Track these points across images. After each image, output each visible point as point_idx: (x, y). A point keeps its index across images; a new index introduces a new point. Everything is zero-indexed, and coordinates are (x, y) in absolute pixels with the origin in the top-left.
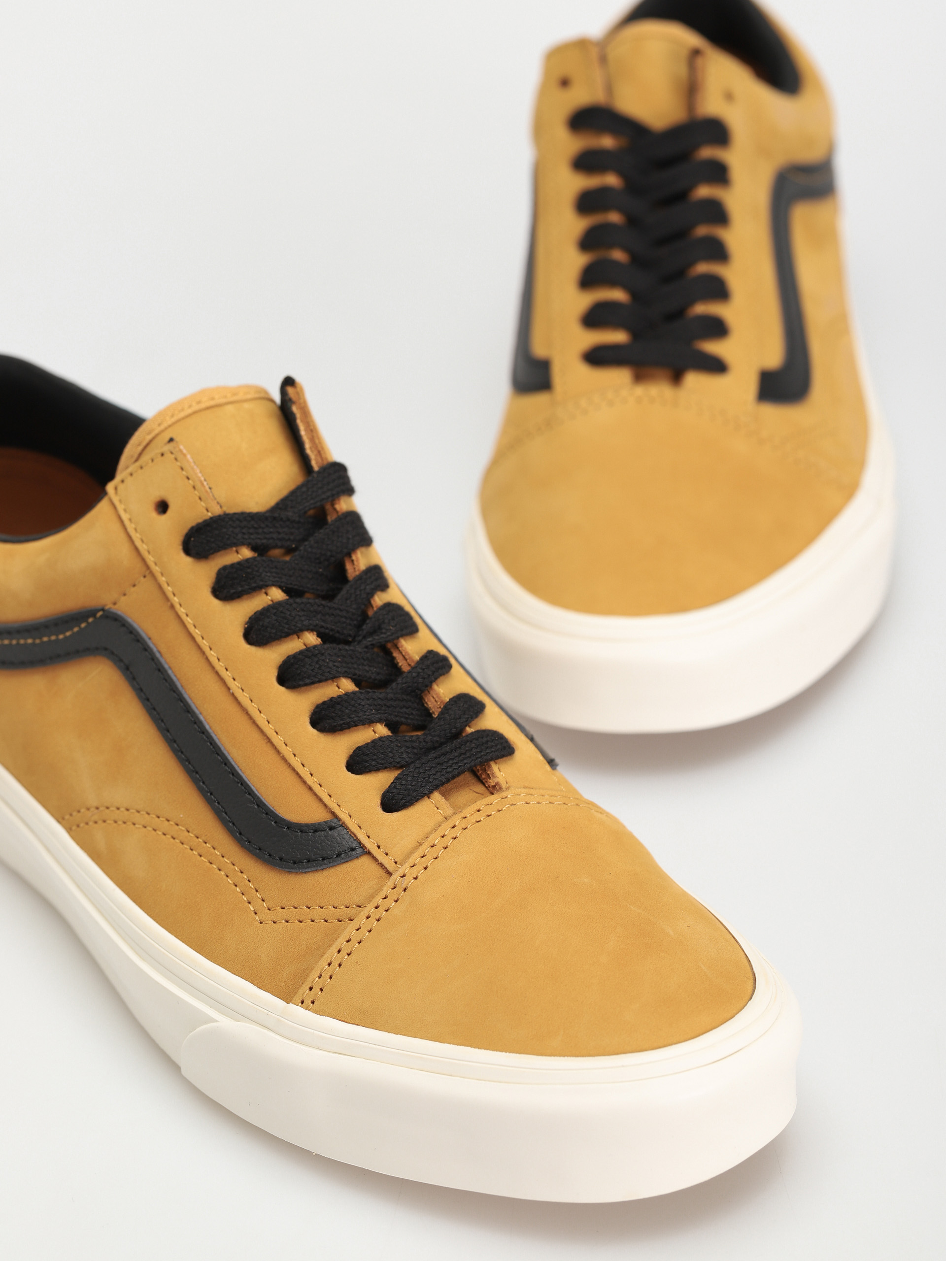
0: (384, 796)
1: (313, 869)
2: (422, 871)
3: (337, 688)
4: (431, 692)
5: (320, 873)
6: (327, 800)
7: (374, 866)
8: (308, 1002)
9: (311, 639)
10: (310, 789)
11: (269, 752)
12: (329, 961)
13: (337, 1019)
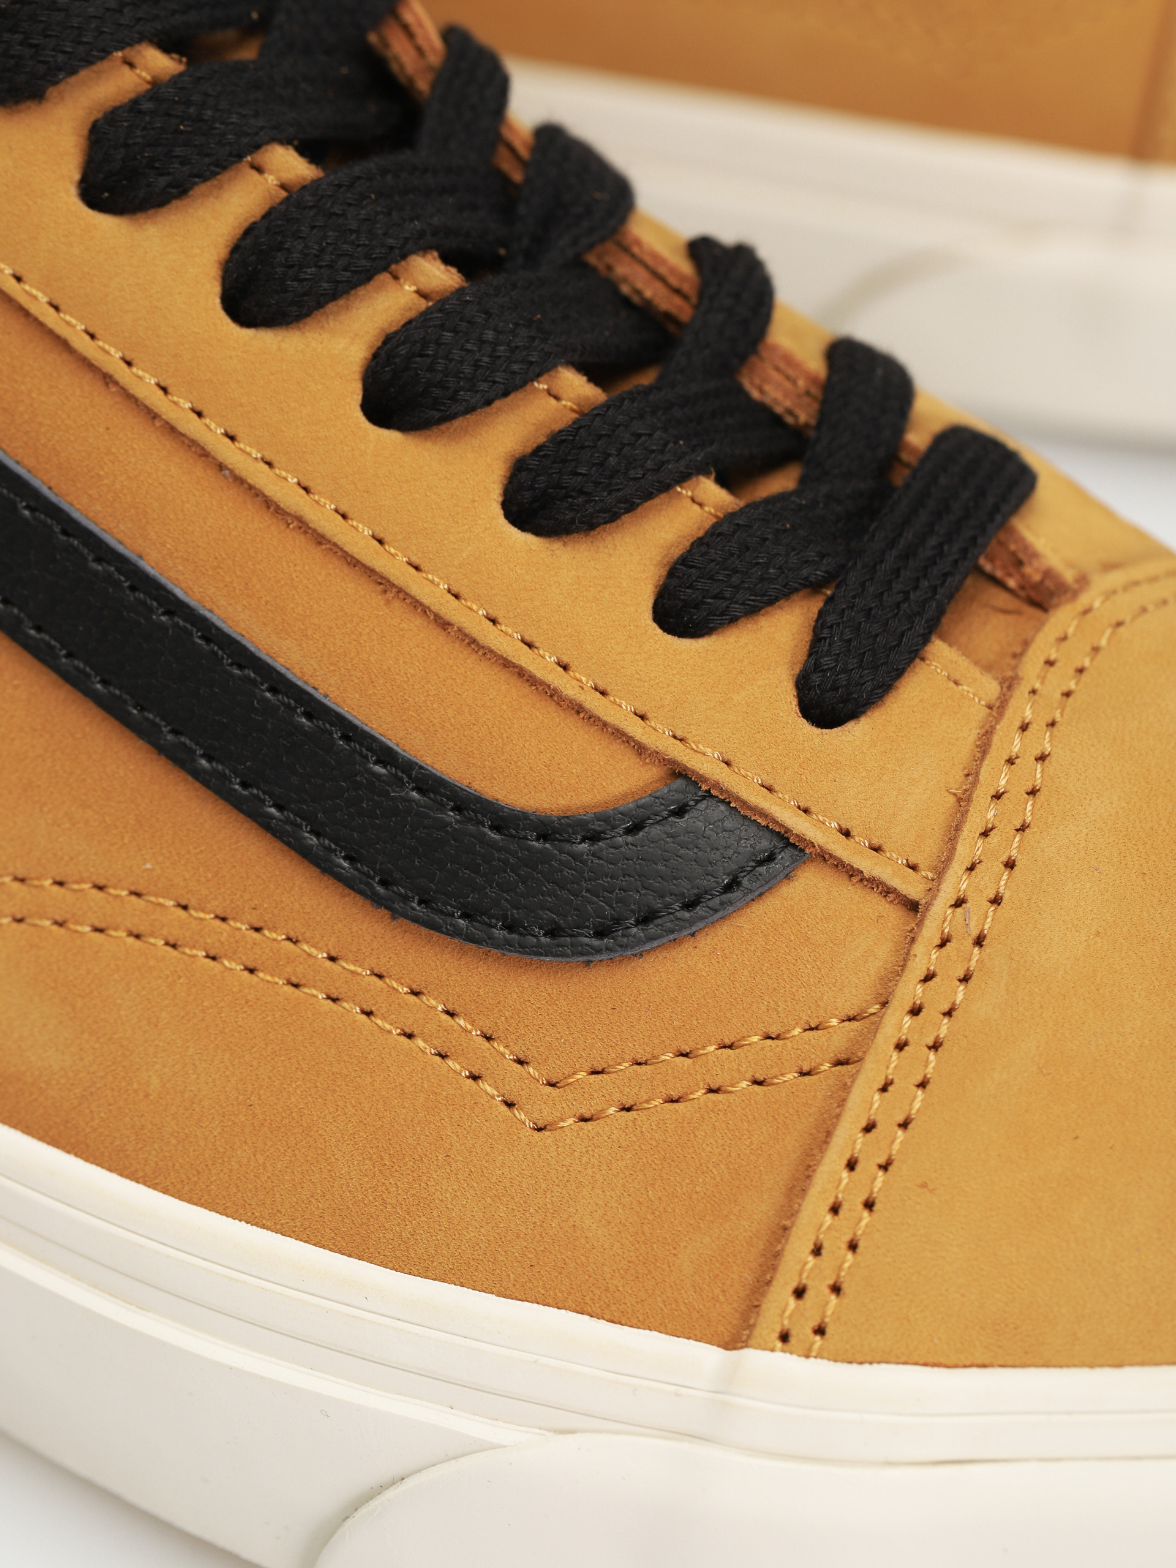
0: (802, 684)
1: (665, 940)
2: (1005, 877)
3: (553, 402)
4: (765, 354)
5: (688, 945)
6: (640, 731)
7: (848, 893)
8: (803, 1332)
9: (438, 273)
10: (578, 709)
11: (404, 625)
12: (831, 1200)
13: (916, 1364)
